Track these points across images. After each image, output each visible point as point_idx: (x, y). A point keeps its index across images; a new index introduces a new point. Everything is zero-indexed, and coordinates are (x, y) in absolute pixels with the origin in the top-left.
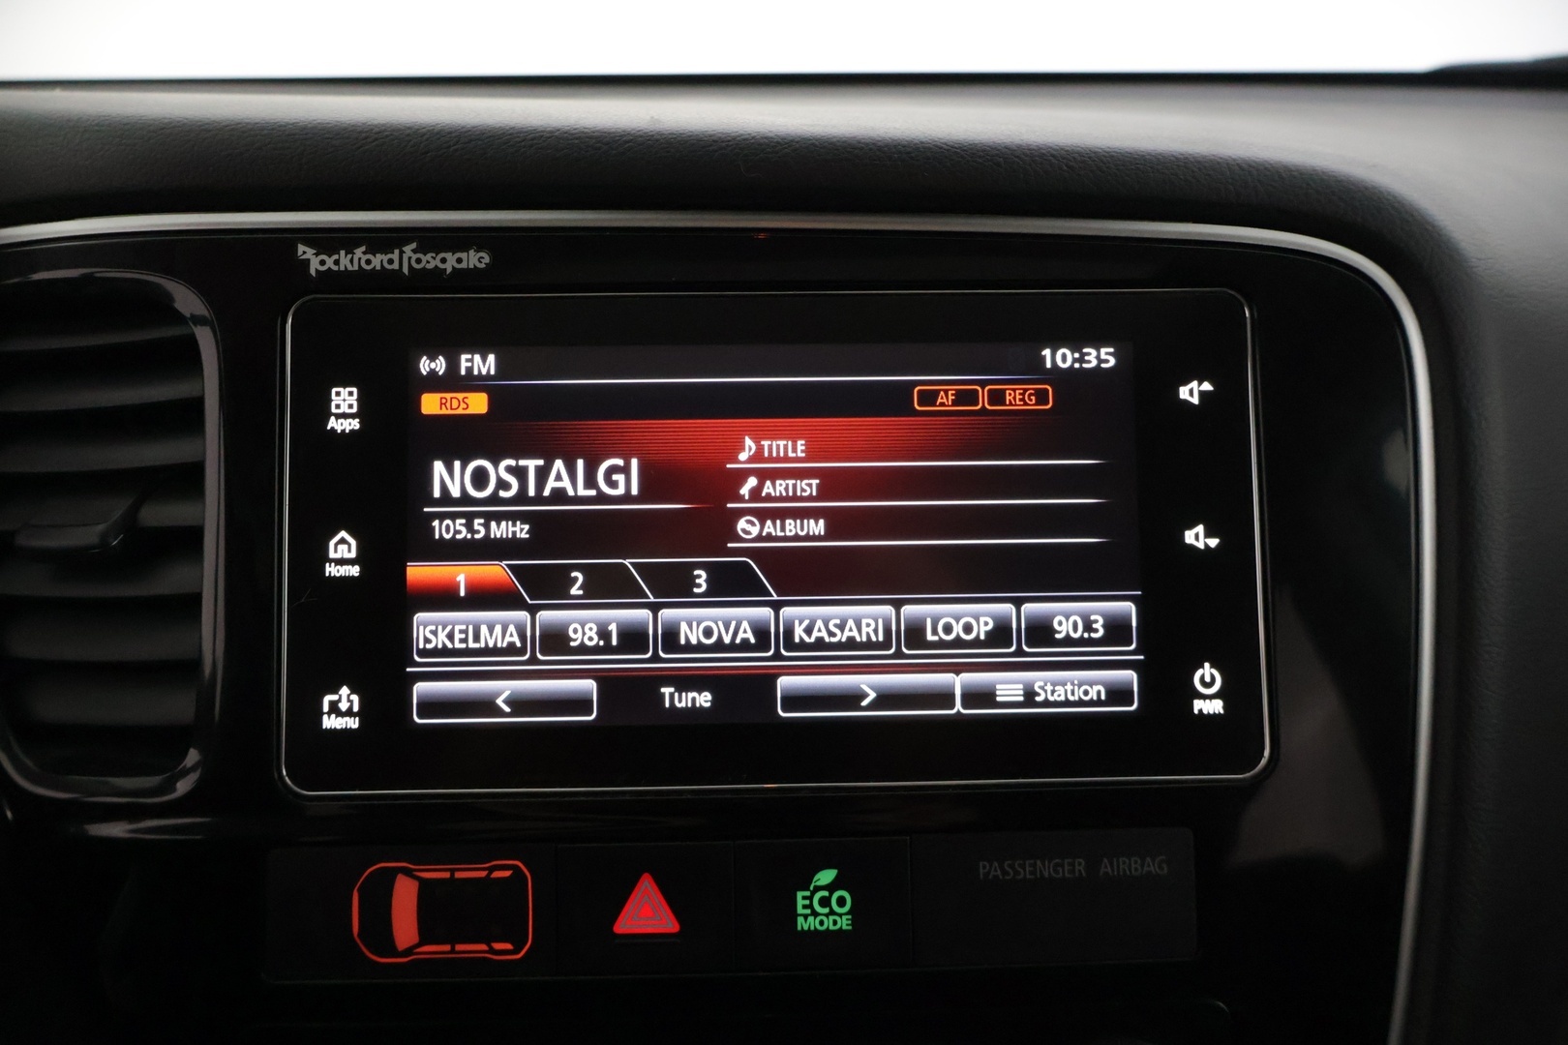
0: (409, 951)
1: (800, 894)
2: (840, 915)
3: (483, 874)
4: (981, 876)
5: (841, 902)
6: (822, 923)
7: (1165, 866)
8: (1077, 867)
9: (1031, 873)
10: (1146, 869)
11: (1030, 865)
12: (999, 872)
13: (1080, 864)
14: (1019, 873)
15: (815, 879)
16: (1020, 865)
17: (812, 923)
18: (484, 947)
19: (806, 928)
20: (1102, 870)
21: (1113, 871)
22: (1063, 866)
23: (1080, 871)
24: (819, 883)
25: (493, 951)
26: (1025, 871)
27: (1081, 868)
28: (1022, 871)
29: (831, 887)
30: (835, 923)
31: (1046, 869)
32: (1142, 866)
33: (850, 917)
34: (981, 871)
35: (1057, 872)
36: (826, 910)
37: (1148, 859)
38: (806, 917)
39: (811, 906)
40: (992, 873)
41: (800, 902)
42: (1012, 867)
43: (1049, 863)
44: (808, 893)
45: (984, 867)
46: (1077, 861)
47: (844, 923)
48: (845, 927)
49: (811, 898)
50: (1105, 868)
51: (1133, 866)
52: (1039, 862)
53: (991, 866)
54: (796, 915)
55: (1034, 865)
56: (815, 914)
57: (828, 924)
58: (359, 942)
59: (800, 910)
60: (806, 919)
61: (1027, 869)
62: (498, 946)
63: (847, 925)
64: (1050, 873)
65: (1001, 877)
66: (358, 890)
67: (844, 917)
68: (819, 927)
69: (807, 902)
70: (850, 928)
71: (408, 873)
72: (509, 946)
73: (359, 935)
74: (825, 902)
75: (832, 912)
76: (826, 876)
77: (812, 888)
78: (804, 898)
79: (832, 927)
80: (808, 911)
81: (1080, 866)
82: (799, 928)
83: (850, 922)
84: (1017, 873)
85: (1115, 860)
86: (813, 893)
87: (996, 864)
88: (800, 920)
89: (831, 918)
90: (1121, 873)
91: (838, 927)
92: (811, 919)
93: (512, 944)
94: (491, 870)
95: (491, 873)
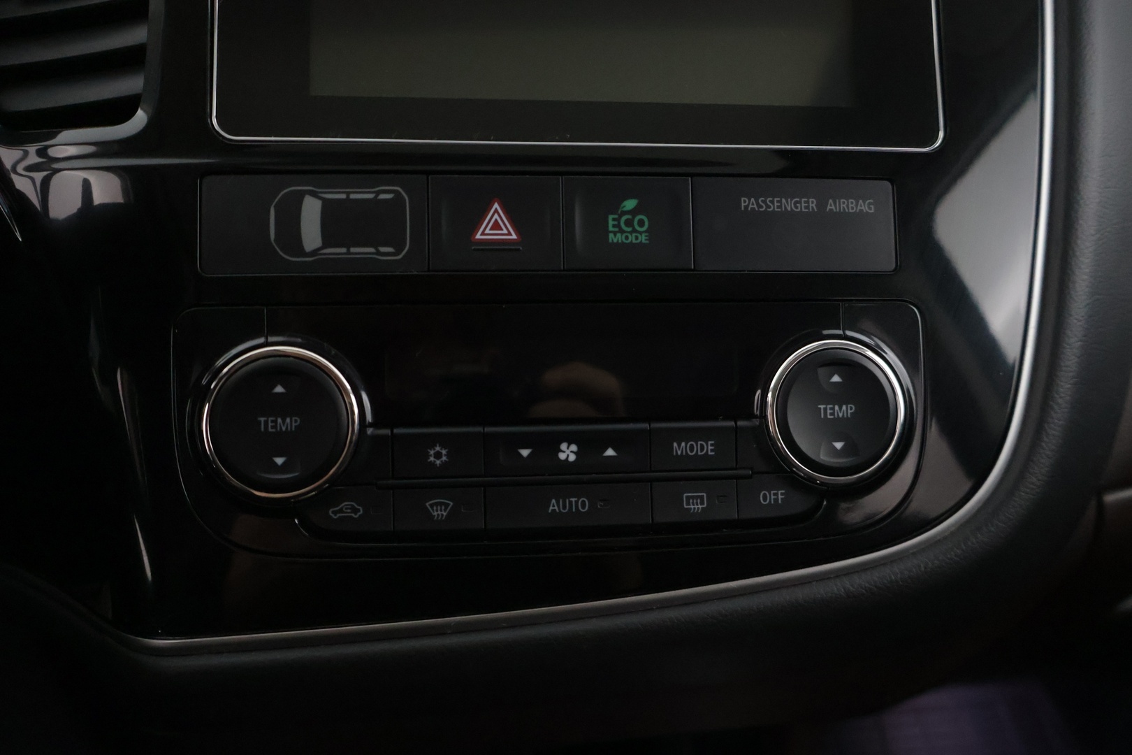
0: (315, 252)
1: (611, 217)
2: (641, 233)
3: (371, 196)
4: (743, 209)
5: (641, 223)
6: (627, 238)
7: (872, 206)
8: (811, 205)
9: (778, 207)
10: (859, 208)
11: (778, 201)
12: (755, 206)
13: (813, 202)
14: (770, 207)
15: (622, 206)
16: (770, 201)
17: (619, 238)
18: (372, 250)
19: (615, 241)
20: (829, 207)
21: (836, 209)
22: (800, 202)
23: (812, 207)
24: (625, 209)
25: (378, 253)
26: (773, 204)
27: (814, 205)
28: (771, 205)
29: (634, 212)
30: (637, 238)
31: (789, 205)
32: (857, 206)
33: (647, 234)
34: (743, 204)
35: (797, 207)
36: (630, 229)
37: (861, 201)
38: (615, 233)
39: (618, 226)
40: (751, 206)
41: (611, 223)
42: (764, 202)
43: (791, 200)
44: (616, 216)
45: (745, 202)
46: (811, 200)
47: (643, 238)
48: (644, 241)
49: (618, 220)
50: (831, 206)
51: (850, 206)
52: (784, 200)
53: (750, 200)
54: (608, 232)
55: (780, 202)
56: (622, 231)
57: (632, 238)
58: (274, 244)
59: (611, 229)
60: (615, 235)
61: (776, 204)
62: (383, 249)
63: (646, 240)
64: (791, 208)
65: (757, 209)
66: (275, 207)
67: (644, 235)
68: (625, 241)
69: (616, 223)
70: (647, 242)
71: (314, 194)
72: (390, 250)
73: (274, 240)
74: (629, 223)
75: (634, 231)
76: (630, 204)
77: (619, 212)
78: (614, 220)
79: (634, 241)
80: (617, 229)
81: (813, 204)
82: (610, 241)
83: (647, 238)
84: (768, 207)
85: (837, 201)
86: (620, 216)
87: (753, 199)
88: (611, 236)
89: (634, 235)
90: (842, 210)
91: (638, 241)
92: (619, 235)
93: (394, 248)
94: (378, 193)
95: (377, 195)
